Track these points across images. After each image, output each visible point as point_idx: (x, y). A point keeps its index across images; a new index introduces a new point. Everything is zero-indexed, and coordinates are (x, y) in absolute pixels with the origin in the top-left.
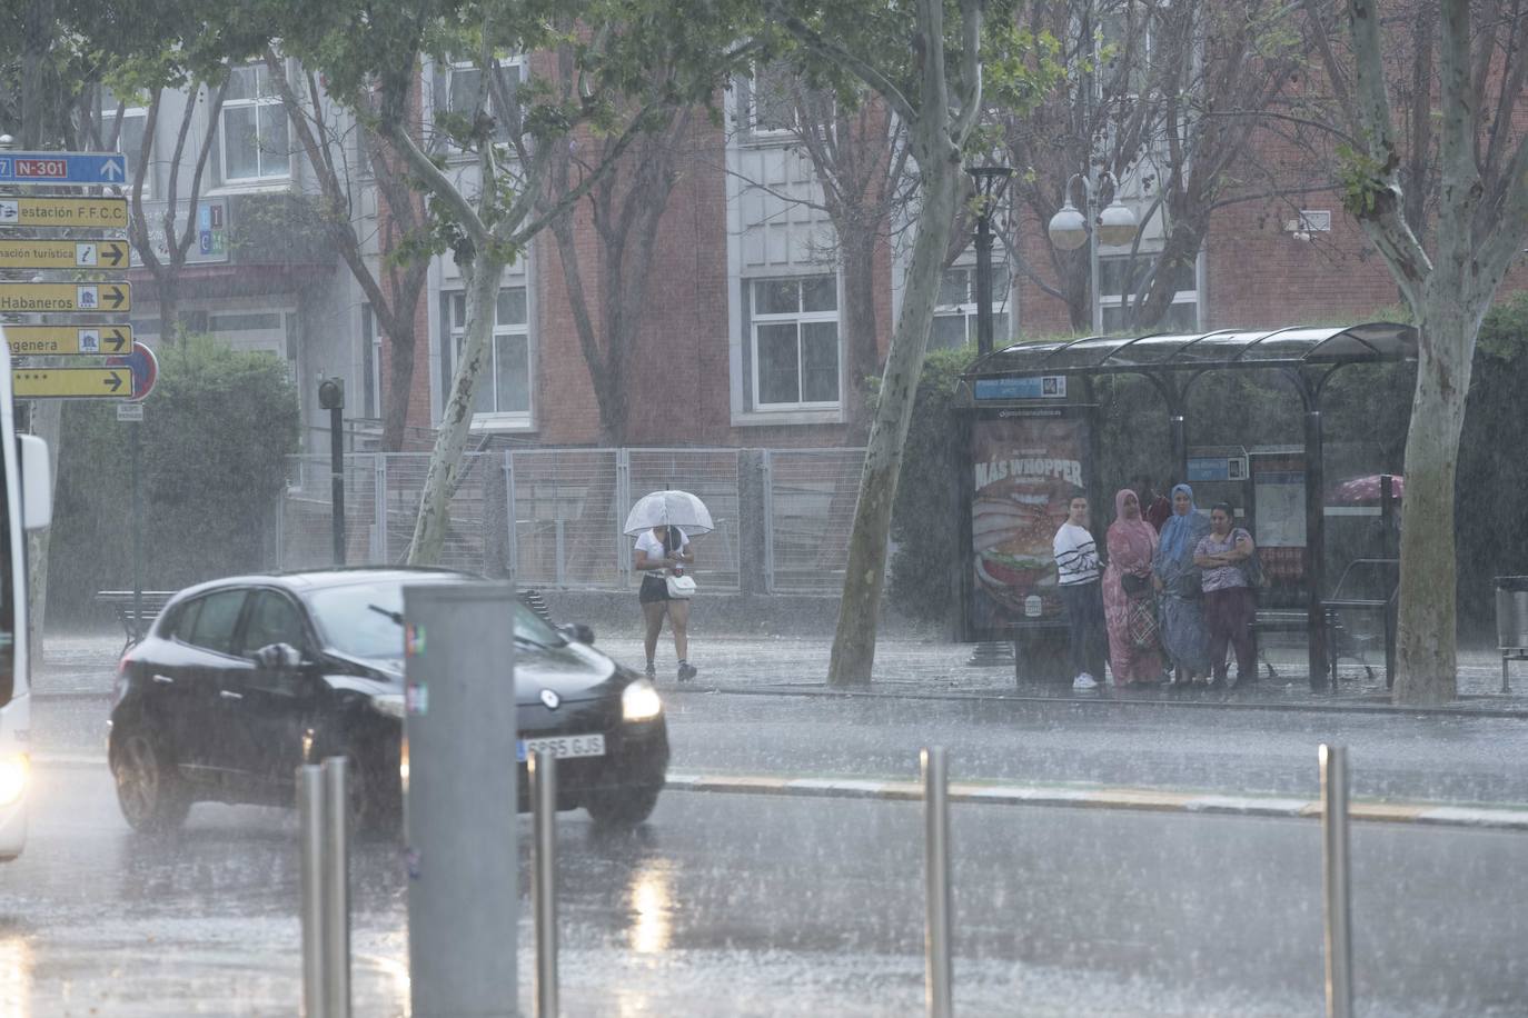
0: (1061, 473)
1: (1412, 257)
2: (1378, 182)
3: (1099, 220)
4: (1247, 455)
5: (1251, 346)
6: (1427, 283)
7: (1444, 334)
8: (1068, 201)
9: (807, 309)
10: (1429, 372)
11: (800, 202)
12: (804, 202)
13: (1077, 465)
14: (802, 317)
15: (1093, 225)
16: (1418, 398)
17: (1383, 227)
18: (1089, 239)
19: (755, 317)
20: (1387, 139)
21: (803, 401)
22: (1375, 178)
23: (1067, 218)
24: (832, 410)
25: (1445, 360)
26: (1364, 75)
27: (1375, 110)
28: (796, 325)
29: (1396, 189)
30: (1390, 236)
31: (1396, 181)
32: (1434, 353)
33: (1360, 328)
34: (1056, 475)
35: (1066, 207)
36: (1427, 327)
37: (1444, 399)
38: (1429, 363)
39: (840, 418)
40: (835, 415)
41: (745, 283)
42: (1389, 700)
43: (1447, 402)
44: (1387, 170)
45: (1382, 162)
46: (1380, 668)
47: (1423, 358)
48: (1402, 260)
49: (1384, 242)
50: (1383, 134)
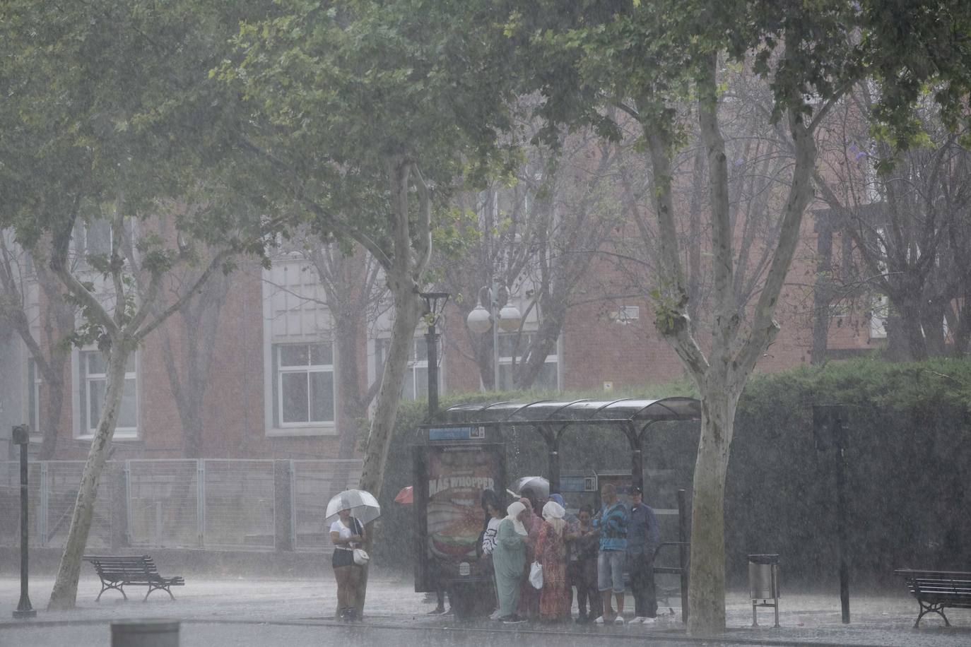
0: (482, 486)
1: (697, 358)
2: (676, 313)
3: (499, 316)
4: (596, 475)
5: (600, 409)
6: (706, 375)
7: (717, 406)
8: (479, 303)
9: (313, 364)
10: (708, 429)
11: (310, 300)
12: (313, 300)
13: (491, 480)
14: (310, 368)
15: (495, 319)
16: (701, 446)
17: (679, 340)
18: (492, 327)
19: (281, 368)
20: (681, 287)
21: (311, 421)
22: (674, 309)
23: (479, 314)
24: (328, 427)
25: (717, 422)
26: (666, 246)
27: (673, 268)
28: (307, 373)
29: (686, 316)
30: (683, 345)
31: (686, 312)
32: (710, 417)
33: (665, 400)
34: (479, 487)
35: (478, 307)
36: (706, 402)
37: (717, 445)
38: (708, 423)
39: (334, 431)
40: (331, 430)
41: (275, 346)
42: (684, 631)
43: (719, 448)
44: (681, 305)
45: (678, 300)
46: (679, 610)
47: (704, 420)
48: (690, 360)
49: (681, 350)
50: (678, 283)
